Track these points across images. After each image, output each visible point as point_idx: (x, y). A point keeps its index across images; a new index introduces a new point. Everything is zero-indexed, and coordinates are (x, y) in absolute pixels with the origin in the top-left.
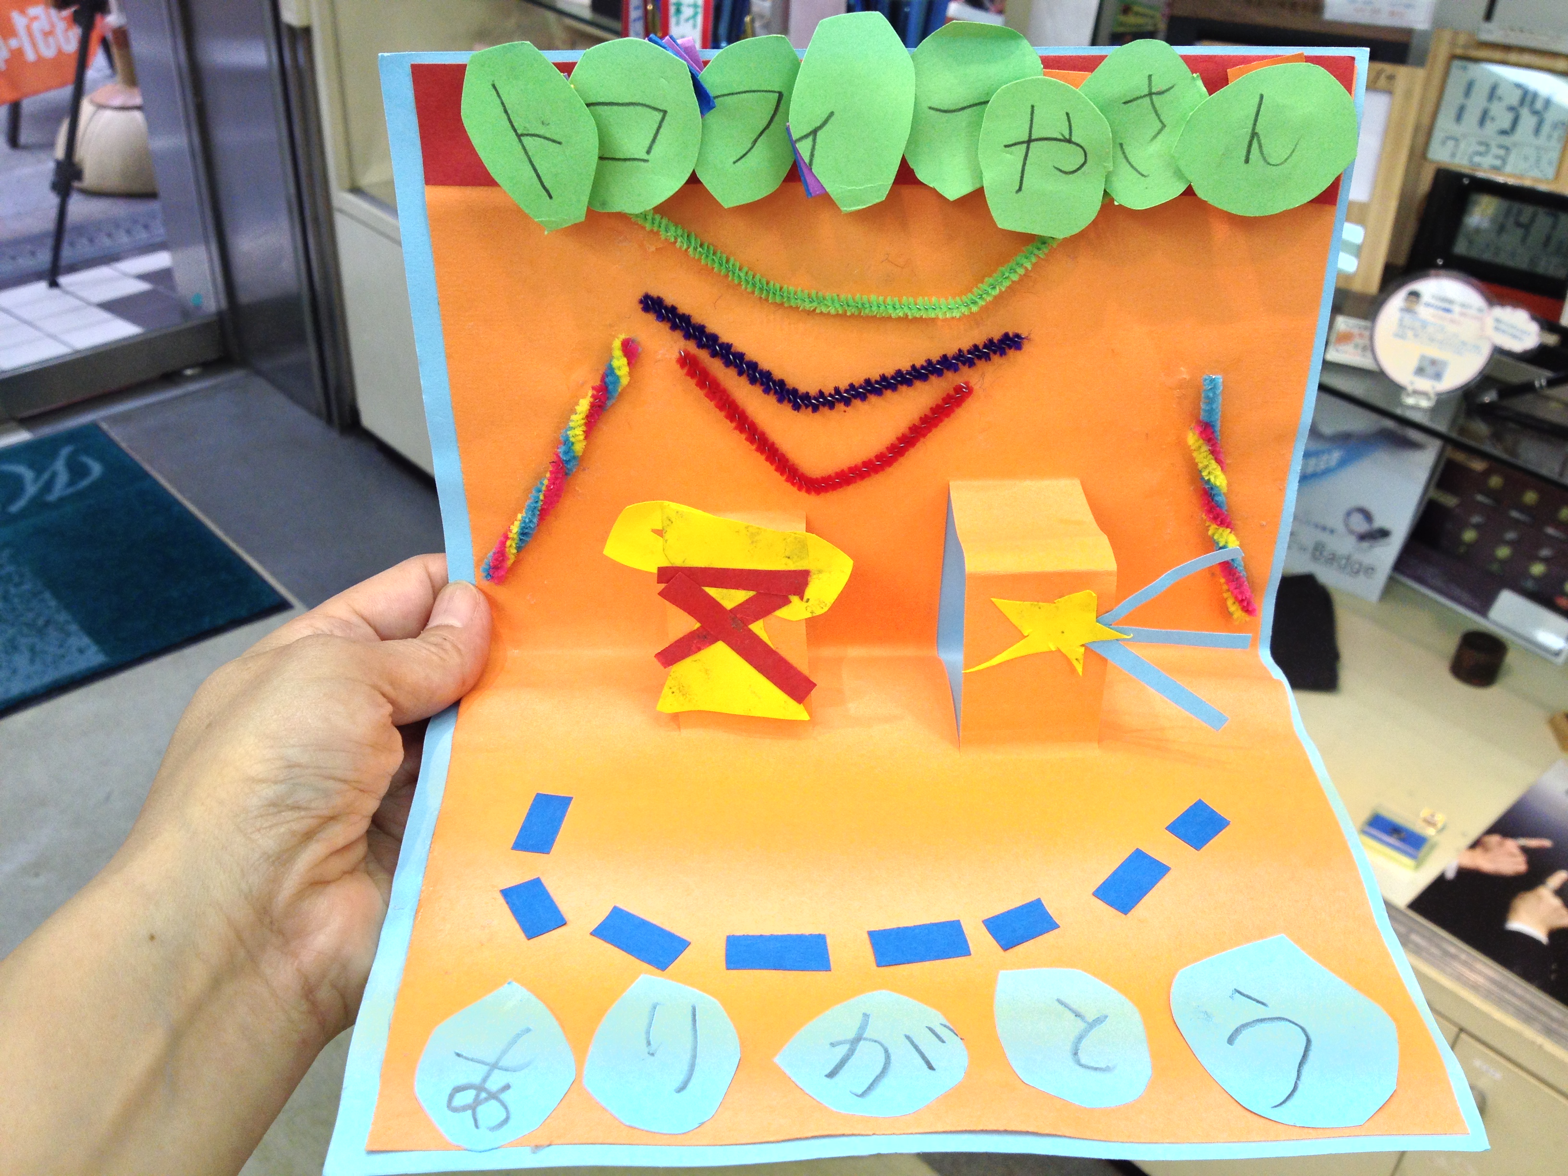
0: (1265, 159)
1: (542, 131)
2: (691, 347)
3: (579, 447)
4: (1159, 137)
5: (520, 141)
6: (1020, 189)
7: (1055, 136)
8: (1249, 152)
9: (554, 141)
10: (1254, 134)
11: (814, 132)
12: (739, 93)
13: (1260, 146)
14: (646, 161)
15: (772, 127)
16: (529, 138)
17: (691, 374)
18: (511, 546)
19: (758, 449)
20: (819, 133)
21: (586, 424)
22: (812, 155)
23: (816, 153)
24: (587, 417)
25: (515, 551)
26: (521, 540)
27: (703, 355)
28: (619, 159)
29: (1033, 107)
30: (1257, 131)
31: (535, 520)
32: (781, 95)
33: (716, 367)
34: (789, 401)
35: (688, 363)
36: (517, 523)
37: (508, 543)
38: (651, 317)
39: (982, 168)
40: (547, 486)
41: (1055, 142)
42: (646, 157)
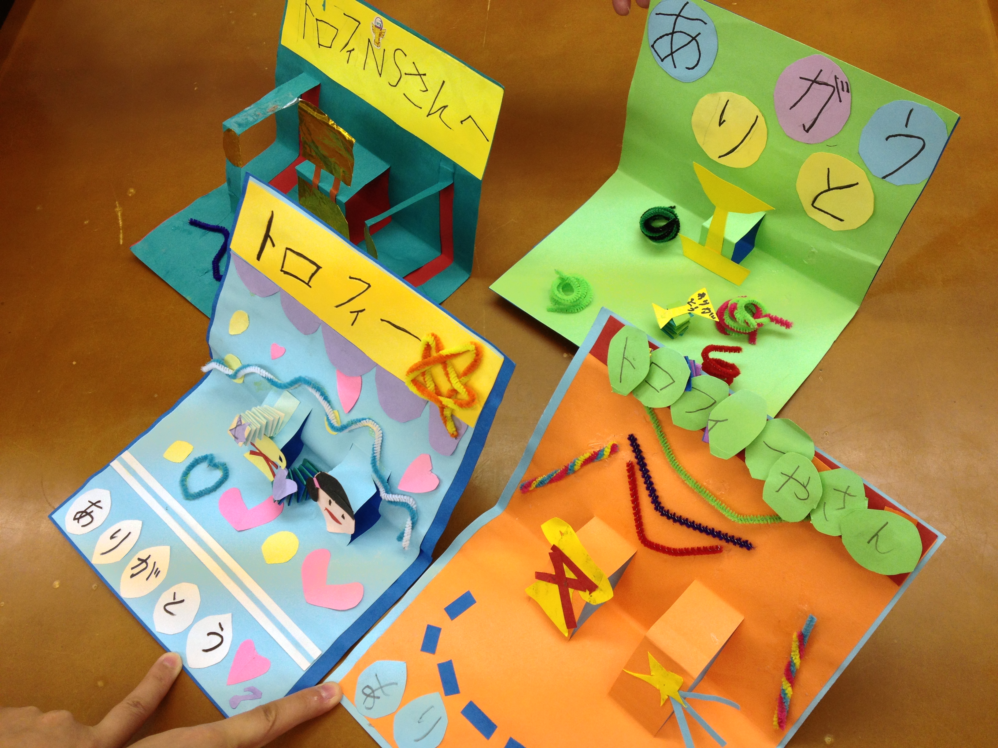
0: (876, 547)
1: (632, 361)
2: (635, 461)
3: (577, 467)
4: (840, 510)
5: (623, 359)
6: (778, 491)
7: (801, 482)
8: (871, 540)
9: (633, 366)
10: (876, 534)
11: (717, 421)
12: (702, 392)
13: (877, 541)
14: (659, 392)
15: (707, 410)
16: (627, 361)
17: (628, 471)
18: (535, 483)
19: (634, 514)
20: (719, 423)
21: (584, 462)
22: (712, 428)
23: (713, 428)
24: (586, 460)
25: (534, 486)
26: (539, 484)
27: (637, 467)
28: (650, 385)
29: (799, 467)
30: (878, 534)
31: (548, 481)
32: (715, 402)
33: (639, 474)
34: (655, 505)
35: (630, 467)
36: (542, 478)
37: (534, 482)
38: (629, 442)
39: (769, 475)
40: (559, 473)
41: (800, 484)
42: (659, 390)
